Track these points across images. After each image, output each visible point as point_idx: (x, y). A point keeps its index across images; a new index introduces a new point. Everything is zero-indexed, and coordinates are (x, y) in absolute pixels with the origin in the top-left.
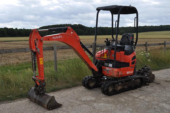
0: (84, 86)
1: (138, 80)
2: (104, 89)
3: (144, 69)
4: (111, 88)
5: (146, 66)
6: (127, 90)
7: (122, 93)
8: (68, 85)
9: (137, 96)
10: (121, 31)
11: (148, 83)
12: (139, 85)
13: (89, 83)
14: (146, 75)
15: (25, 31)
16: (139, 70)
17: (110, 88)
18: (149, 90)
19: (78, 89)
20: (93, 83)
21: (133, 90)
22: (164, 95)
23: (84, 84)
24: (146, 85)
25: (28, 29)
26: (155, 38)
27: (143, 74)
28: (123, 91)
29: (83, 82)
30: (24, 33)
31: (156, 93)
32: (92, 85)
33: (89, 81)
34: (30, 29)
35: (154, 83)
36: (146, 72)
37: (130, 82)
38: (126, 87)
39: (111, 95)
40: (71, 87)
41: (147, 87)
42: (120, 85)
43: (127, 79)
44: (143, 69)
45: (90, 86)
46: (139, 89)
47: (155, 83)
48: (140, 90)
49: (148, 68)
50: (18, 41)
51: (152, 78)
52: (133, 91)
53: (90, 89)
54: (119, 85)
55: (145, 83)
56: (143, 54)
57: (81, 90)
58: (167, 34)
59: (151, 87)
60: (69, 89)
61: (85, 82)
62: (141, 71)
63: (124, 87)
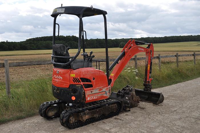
0: (41, 116)
1: (114, 105)
2: (62, 120)
3: (125, 90)
4: (73, 118)
5: (127, 87)
6: (98, 119)
7: (91, 125)
8: (22, 114)
9: (108, 129)
10: (121, 43)
11: (128, 109)
12: (117, 111)
13: (47, 111)
14: (127, 98)
15: (9, 44)
16: (119, 92)
17: (71, 118)
18: (127, 119)
19: (33, 120)
20: (52, 111)
21: (106, 118)
22: (145, 125)
23: (41, 113)
24: (126, 111)
25: (13, 42)
26: (158, 50)
27: (123, 96)
28: (92, 121)
29: (40, 110)
30: (7, 46)
31: (136, 123)
32: (51, 114)
33: (47, 108)
34: (15, 42)
35: (137, 108)
36: (128, 94)
37: (102, 108)
38: (96, 116)
39: (74, 128)
40: (25, 118)
41: (127, 113)
42: (87, 113)
43: (97, 105)
44: (123, 89)
45: (49, 115)
46: (115, 117)
47: (140, 107)
48: (116, 119)
49: (130, 89)
51: (135, 102)
52: (106, 121)
53: (50, 120)
54: (85, 114)
55: (125, 109)
56: (129, 71)
57: (36, 121)
58: (172, 46)
59: (132, 113)
60: (21, 121)
61: (41, 110)
62: (121, 92)
63: (93, 115)
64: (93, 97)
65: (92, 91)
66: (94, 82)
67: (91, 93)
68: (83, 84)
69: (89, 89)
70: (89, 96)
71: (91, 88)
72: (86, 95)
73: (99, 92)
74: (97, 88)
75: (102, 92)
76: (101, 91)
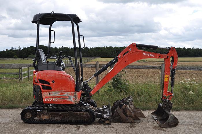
4: (29, 114)
17: (27, 114)
30: (193, 53)
38: (58, 118)
42: (45, 113)
50: (185, 61)
63: (54, 117)
64: (51, 99)
65: (50, 93)
66: (53, 85)
67: (49, 95)
68: (42, 85)
69: (47, 90)
70: (47, 97)
71: (49, 90)
72: (43, 96)
73: (59, 95)
74: (57, 91)
75: (63, 96)
76: (61, 95)
